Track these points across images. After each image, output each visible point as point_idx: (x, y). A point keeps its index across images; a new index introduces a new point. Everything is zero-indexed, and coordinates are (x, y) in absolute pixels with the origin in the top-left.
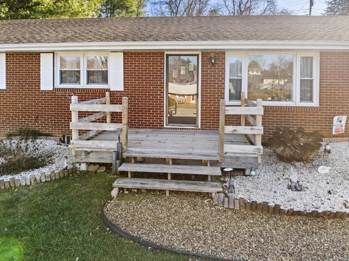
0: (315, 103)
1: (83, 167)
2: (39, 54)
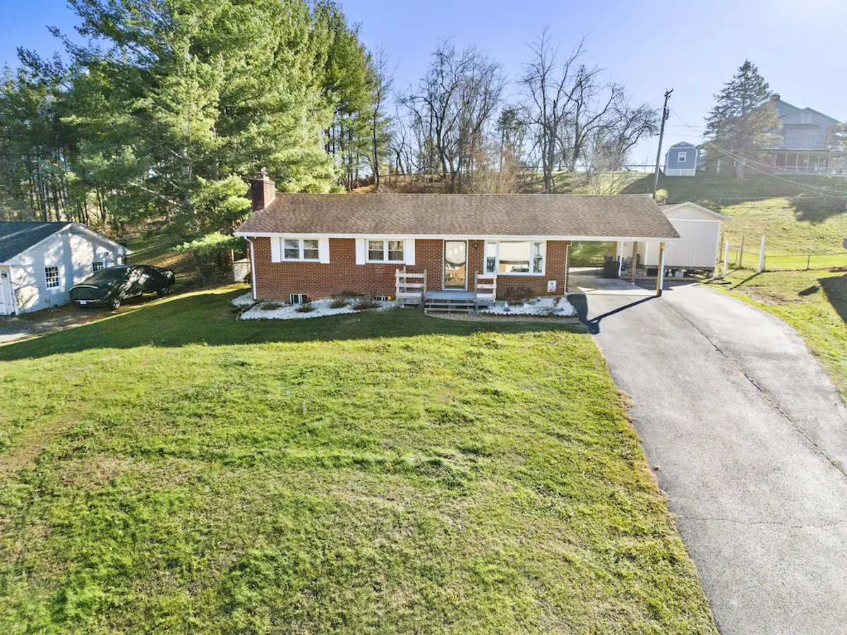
0: (543, 274)
1: (403, 306)
2: (354, 239)
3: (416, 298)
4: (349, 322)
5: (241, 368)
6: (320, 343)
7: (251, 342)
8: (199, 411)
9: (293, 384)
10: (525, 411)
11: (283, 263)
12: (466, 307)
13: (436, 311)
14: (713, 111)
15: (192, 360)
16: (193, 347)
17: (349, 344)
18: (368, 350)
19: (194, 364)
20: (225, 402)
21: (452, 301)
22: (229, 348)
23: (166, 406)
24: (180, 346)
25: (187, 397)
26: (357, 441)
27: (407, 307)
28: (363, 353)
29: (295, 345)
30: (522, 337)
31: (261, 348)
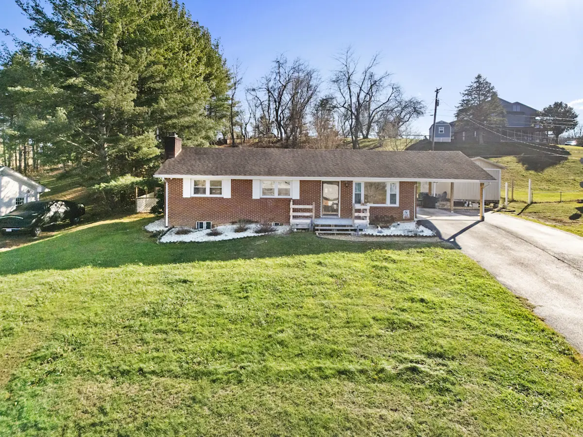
0: (397, 205)
1: (295, 230)
2: (252, 180)
3: (306, 224)
4: (258, 243)
5: (184, 285)
6: (243, 261)
7: (183, 262)
8: (163, 327)
9: (240, 298)
10: (456, 315)
11: (192, 198)
12: (347, 230)
13: (325, 234)
14: (461, 102)
15: (135, 279)
16: (131, 268)
17: (268, 261)
18: (289, 266)
19: (138, 282)
20: (184, 317)
21: (336, 226)
22: (165, 267)
23: (127, 323)
24: (117, 266)
25: (145, 314)
26: (328, 351)
27: (298, 231)
28: (286, 269)
29: (222, 263)
30: (408, 253)
31: (194, 267)
